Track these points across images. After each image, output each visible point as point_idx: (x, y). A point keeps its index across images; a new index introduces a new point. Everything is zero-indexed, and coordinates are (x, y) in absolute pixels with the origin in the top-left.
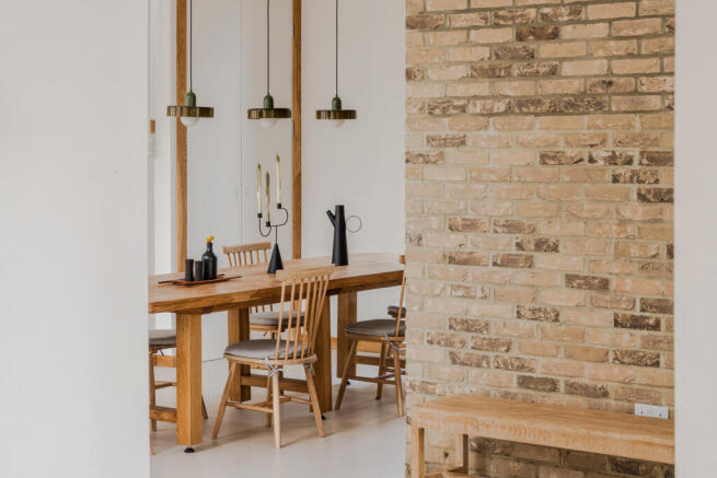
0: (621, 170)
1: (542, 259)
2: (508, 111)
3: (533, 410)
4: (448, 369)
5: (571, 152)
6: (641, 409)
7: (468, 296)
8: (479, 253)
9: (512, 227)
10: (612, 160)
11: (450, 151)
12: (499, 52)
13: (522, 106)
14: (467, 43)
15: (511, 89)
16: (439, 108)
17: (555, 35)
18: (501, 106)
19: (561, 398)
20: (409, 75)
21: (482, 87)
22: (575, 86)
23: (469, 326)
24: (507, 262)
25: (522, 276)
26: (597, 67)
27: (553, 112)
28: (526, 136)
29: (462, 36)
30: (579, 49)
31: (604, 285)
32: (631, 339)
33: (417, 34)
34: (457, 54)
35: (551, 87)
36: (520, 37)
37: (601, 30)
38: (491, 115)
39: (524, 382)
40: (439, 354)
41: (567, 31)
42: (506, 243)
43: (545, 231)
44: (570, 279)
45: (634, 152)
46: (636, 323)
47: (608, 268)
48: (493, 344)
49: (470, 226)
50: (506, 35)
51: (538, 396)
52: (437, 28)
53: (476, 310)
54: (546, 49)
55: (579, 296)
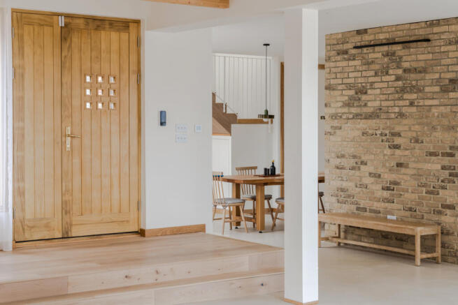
0: (384, 138)
1: (363, 167)
2: (353, 118)
3: (357, 216)
4: (337, 205)
5: (370, 132)
6: (389, 217)
7: (342, 180)
8: (346, 165)
9: (354, 157)
10: (381, 134)
11: (337, 131)
12: (351, 98)
13: (357, 116)
14: (342, 95)
15: (354, 110)
16: (335, 117)
17: (366, 93)
18: (351, 116)
19: (367, 214)
20: (326, 105)
21: (346, 110)
22: (371, 110)
23: (342, 190)
24: (353, 168)
25: (357, 173)
26: (377, 104)
27: (366, 118)
28: (358, 126)
29: (340, 92)
30: (372, 97)
31: (379, 176)
32: (386, 194)
33: (328, 91)
34: (339, 99)
35: (365, 110)
36: (356, 93)
37: (378, 91)
38: (348, 119)
39: (358, 209)
40: (334, 199)
41: (369, 92)
42: (352, 162)
43: (364, 158)
44: (370, 174)
45: (387, 132)
46: (388, 189)
47: (380, 171)
48: (349, 196)
49: (343, 156)
50: (352, 92)
51: (362, 213)
52: (334, 90)
53: (345, 185)
54: (364, 97)
55: (372, 180)
